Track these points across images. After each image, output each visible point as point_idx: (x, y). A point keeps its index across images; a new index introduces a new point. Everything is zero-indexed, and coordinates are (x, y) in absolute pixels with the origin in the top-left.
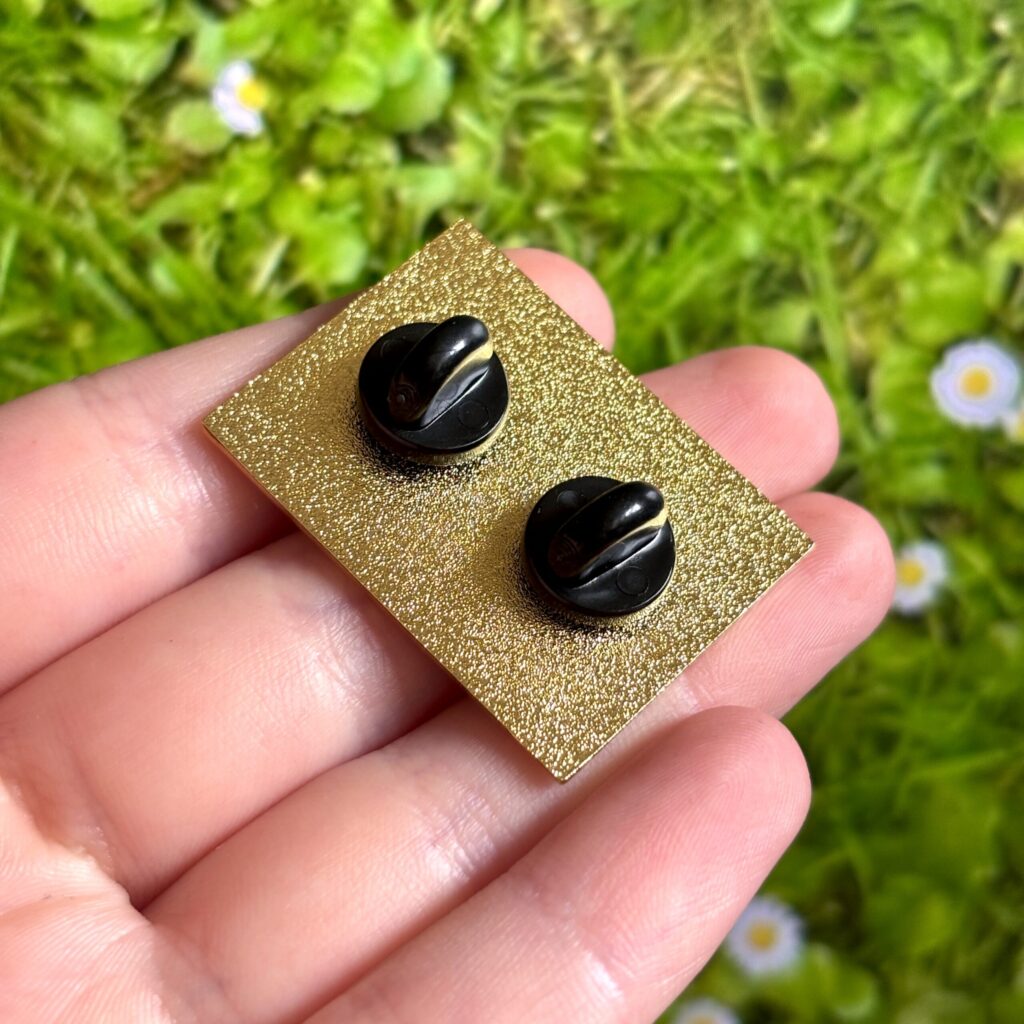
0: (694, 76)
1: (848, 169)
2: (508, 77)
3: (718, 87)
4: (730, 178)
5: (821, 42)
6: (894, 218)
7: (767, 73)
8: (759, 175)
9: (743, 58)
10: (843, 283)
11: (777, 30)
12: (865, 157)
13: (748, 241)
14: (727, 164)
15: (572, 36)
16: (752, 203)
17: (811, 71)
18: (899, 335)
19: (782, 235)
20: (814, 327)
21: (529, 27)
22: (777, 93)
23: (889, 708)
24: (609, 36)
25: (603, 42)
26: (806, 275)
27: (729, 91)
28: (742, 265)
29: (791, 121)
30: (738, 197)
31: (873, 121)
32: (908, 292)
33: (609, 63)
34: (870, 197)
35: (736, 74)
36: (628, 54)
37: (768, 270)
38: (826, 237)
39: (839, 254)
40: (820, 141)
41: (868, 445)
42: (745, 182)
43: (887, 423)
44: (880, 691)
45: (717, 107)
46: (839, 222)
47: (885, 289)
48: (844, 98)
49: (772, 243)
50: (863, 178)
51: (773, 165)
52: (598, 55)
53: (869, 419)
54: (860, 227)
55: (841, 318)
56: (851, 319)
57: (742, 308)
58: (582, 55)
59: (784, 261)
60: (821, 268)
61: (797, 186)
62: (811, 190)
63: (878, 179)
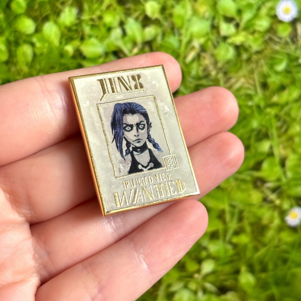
0: (242, 80)
1: (282, 106)
2: (194, 78)
3: (249, 83)
4: (251, 107)
5: (277, 73)
6: (294, 120)
7: (262, 80)
8: (258, 107)
9: (256, 76)
10: (280, 136)
11: (265, 69)
12: (287, 104)
13: (255, 124)
14: (250, 103)
15: (211, 68)
16: (256, 114)
17: (274, 80)
18: (294, 151)
19: (264, 123)
20: (271, 148)
21: (200, 65)
22: (265, 86)
23: (286, 252)
24: (221, 69)
25: (219, 70)
26: (270, 134)
27: (252, 84)
28: (253, 130)
29: (268, 93)
30: (253, 112)
31: (290, 94)
32: (297, 140)
33: (220, 76)
34: (288, 114)
35: (254, 80)
36: (225, 73)
37: (259, 132)
38: (276, 124)
39: (279, 128)
40: (275, 99)
41: (284, 180)
42: (255, 109)
43: (290, 174)
44: (284, 247)
45: (248, 88)
46: (279, 120)
47: (291, 139)
48: (282, 88)
49: (261, 125)
50: (286, 109)
51: (262, 104)
52: (218, 73)
53: (285, 173)
54: (285, 122)
55: (278, 145)
56: (281, 146)
57: (252, 141)
58: (213, 73)
59: (264, 130)
60: (274, 132)
61: (268, 110)
62: (272, 111)
63: (290, 109)
